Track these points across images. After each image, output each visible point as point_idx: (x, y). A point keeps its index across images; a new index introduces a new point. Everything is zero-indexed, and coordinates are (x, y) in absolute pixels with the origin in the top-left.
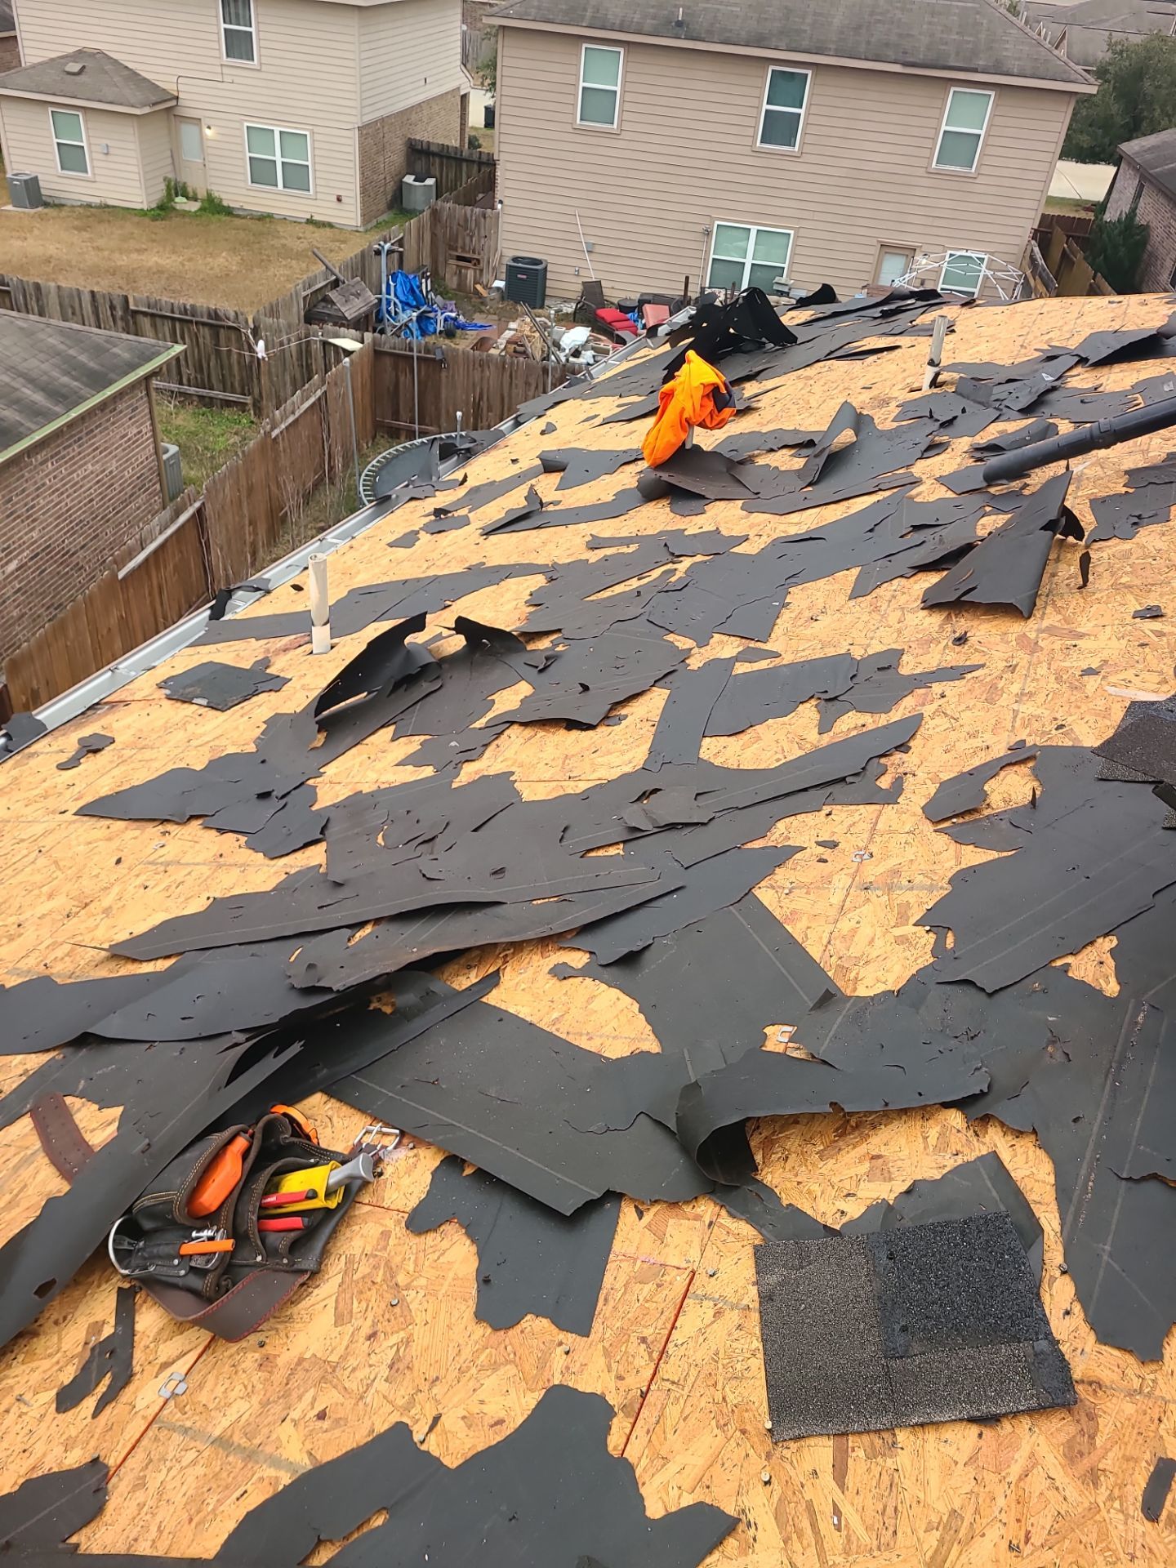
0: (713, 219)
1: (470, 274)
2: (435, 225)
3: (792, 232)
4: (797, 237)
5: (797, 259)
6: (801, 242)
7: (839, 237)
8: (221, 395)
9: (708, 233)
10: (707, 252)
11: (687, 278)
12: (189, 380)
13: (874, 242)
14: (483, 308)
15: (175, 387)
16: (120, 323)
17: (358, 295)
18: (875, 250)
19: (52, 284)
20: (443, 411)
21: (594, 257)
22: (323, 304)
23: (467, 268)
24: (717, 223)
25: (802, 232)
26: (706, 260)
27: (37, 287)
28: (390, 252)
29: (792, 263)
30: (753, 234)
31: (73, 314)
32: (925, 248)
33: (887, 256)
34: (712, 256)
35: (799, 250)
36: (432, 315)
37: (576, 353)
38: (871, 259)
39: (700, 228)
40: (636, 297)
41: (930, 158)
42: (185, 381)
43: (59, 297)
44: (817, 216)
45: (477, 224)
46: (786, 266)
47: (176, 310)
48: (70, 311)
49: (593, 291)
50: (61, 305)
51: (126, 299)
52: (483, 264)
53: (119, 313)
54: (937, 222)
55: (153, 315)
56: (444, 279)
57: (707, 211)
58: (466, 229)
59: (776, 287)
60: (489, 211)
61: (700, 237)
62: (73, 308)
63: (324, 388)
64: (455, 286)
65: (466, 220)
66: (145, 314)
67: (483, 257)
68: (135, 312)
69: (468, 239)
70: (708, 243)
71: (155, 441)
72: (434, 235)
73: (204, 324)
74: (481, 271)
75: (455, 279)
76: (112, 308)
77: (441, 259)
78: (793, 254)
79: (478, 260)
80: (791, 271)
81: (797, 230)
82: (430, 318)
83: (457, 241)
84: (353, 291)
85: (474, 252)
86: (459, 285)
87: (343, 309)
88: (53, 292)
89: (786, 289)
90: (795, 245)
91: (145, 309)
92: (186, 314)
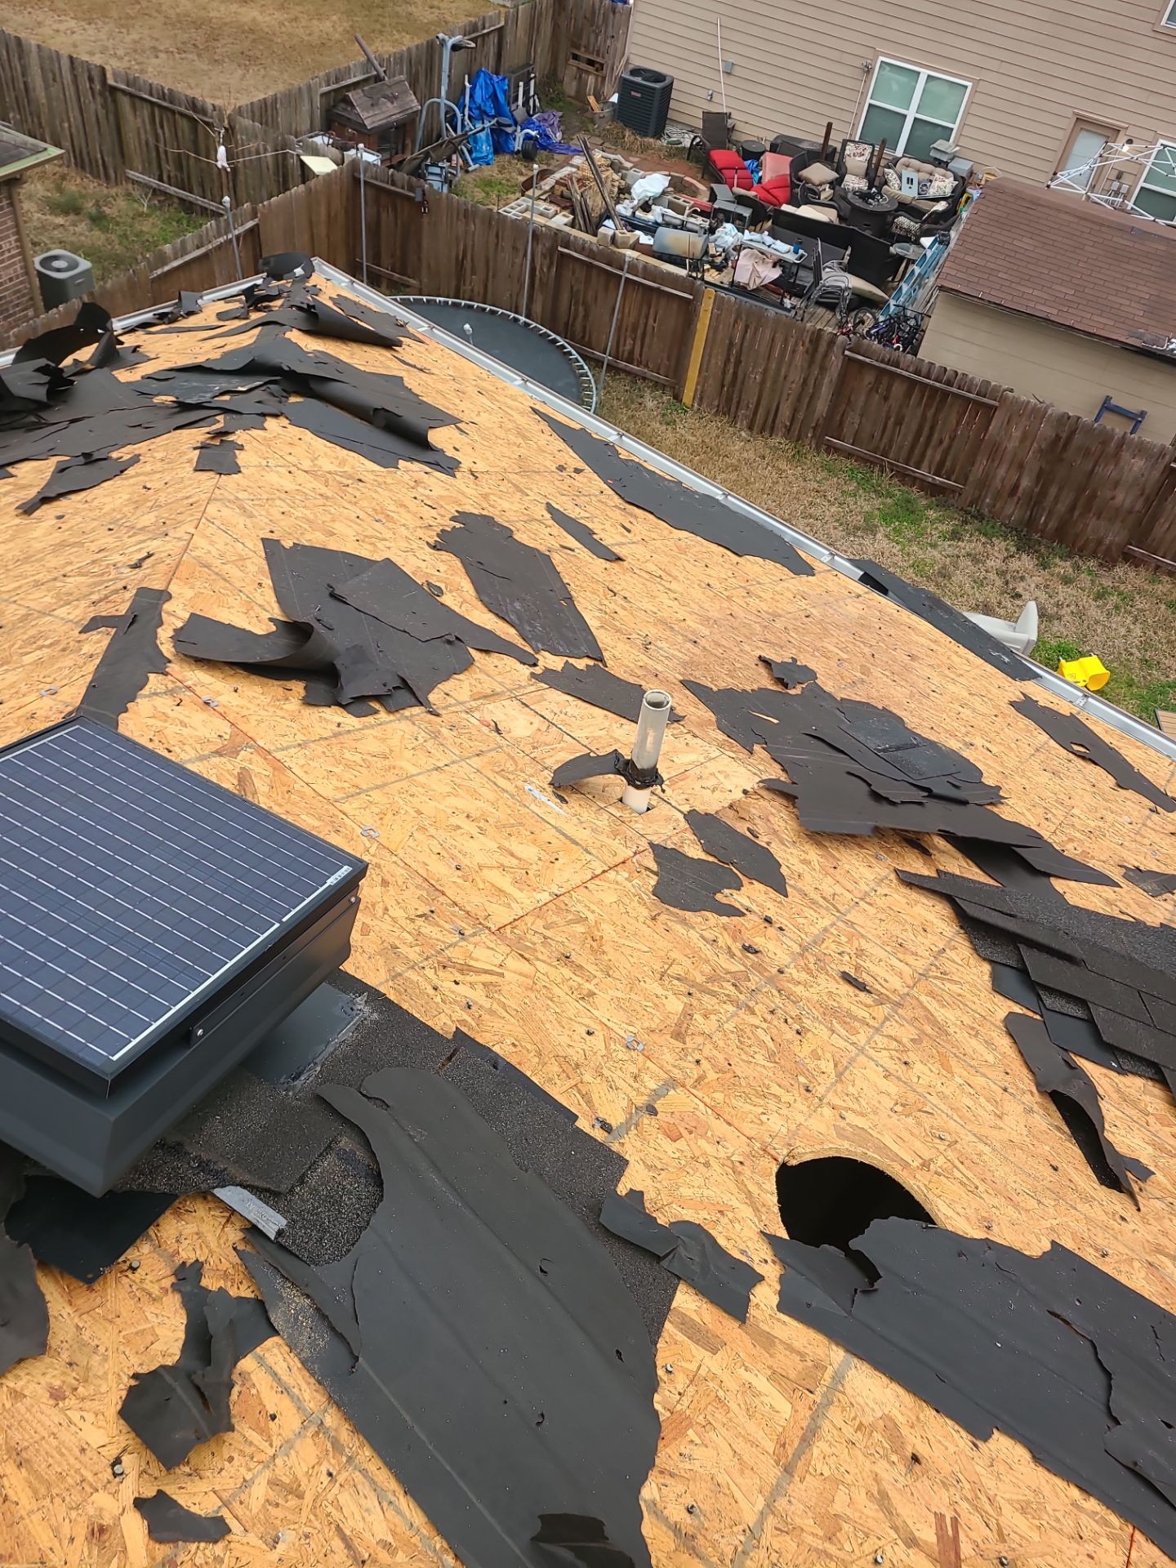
0: (877, 54)
1: (591, 80)
2: (559, 14)
3: (969, 84)
4: (975, 91)
5: (971, 120)
6: (978, 98)
7: (1026, 100)
8: (200, 201)
9: (868, 70)
10: (864, 94)
11: (829, 126)
12: (169, 177)
13: (1069, 113)
14: (590, 126)
15: (154, 182)
16: (98, 98)
17: (392, 99)
18: (1068, 124)
19: (33, 42)
20: (424, 264)
21: (731, 80)
22: (343, 105)
23: (588, 73)
24: (882, 58)
25: (982, 87)
26: (861, 104)
27: (18, 40)
28: (455, 48)
29: (963, 125)
30: (922, 79)
31: (54, 80)
32: (1132, 132)
33: (1083, 134)
34: (869, 101)
35: (975, 109)
36: (509, 130)
37: (646, 207)
38: (1060, 135)
39: (859, 62)
40: (771, 137)
41: (1161, 12)
42: (165, 177)
43: (40, 56)
44: (1005, 68)
45: (605, 20)
46: (955, 127)
47: (154, 92)
48: (50, 76)
49: (718, 127)
50: (42, 68)
51: (103, 70)
52: (607, 71)
53: (98, 87)
54: (1153, 100)
55: (131, 95)
56: (562, 82)
57: (872, 42)
58: (592, 25)
59: (933, 154)
60: (620, 4)
61: (857, 73)
62: (54, 74)
63: (256, 221)
64: (573, 93)
65: (593, 13)
66: (123, 92)
67: (607, 61)
68: (113, 90)
69: (593, 37)
70: (867, 83)
71: (24, 260)
72: (556, 27)
73: (182, 115)
74: (604, 78)
75: (574, 83)
76: (91, 79)
77: (562, 57)
78: (967, 113)
79: (602, 65)
80: (960, 135)
81: (976, 82)
82: (507, 133)
83: (580, 38)
84: (388, 93)
85: (598, 55)
86: (578, 92)
87: (364, 115)
88: (34, 49)
89: (945, 158)
90: (971, 102)
91: (123, 87)
92: (164, 100)
